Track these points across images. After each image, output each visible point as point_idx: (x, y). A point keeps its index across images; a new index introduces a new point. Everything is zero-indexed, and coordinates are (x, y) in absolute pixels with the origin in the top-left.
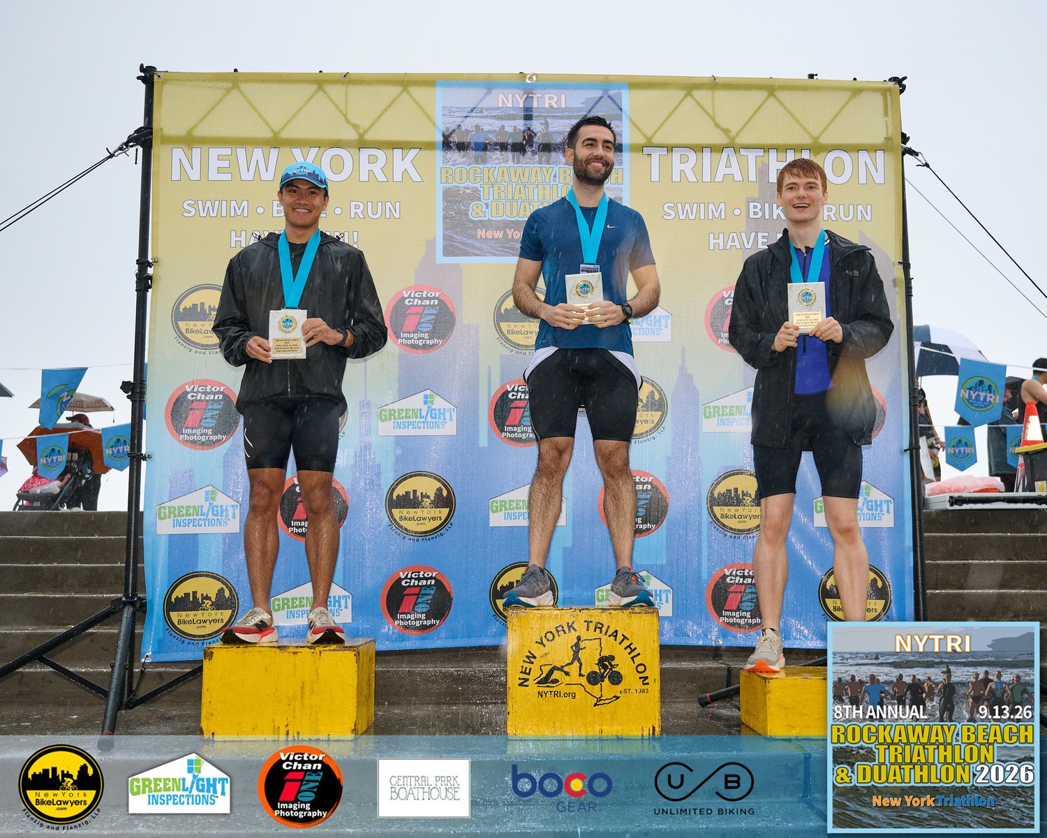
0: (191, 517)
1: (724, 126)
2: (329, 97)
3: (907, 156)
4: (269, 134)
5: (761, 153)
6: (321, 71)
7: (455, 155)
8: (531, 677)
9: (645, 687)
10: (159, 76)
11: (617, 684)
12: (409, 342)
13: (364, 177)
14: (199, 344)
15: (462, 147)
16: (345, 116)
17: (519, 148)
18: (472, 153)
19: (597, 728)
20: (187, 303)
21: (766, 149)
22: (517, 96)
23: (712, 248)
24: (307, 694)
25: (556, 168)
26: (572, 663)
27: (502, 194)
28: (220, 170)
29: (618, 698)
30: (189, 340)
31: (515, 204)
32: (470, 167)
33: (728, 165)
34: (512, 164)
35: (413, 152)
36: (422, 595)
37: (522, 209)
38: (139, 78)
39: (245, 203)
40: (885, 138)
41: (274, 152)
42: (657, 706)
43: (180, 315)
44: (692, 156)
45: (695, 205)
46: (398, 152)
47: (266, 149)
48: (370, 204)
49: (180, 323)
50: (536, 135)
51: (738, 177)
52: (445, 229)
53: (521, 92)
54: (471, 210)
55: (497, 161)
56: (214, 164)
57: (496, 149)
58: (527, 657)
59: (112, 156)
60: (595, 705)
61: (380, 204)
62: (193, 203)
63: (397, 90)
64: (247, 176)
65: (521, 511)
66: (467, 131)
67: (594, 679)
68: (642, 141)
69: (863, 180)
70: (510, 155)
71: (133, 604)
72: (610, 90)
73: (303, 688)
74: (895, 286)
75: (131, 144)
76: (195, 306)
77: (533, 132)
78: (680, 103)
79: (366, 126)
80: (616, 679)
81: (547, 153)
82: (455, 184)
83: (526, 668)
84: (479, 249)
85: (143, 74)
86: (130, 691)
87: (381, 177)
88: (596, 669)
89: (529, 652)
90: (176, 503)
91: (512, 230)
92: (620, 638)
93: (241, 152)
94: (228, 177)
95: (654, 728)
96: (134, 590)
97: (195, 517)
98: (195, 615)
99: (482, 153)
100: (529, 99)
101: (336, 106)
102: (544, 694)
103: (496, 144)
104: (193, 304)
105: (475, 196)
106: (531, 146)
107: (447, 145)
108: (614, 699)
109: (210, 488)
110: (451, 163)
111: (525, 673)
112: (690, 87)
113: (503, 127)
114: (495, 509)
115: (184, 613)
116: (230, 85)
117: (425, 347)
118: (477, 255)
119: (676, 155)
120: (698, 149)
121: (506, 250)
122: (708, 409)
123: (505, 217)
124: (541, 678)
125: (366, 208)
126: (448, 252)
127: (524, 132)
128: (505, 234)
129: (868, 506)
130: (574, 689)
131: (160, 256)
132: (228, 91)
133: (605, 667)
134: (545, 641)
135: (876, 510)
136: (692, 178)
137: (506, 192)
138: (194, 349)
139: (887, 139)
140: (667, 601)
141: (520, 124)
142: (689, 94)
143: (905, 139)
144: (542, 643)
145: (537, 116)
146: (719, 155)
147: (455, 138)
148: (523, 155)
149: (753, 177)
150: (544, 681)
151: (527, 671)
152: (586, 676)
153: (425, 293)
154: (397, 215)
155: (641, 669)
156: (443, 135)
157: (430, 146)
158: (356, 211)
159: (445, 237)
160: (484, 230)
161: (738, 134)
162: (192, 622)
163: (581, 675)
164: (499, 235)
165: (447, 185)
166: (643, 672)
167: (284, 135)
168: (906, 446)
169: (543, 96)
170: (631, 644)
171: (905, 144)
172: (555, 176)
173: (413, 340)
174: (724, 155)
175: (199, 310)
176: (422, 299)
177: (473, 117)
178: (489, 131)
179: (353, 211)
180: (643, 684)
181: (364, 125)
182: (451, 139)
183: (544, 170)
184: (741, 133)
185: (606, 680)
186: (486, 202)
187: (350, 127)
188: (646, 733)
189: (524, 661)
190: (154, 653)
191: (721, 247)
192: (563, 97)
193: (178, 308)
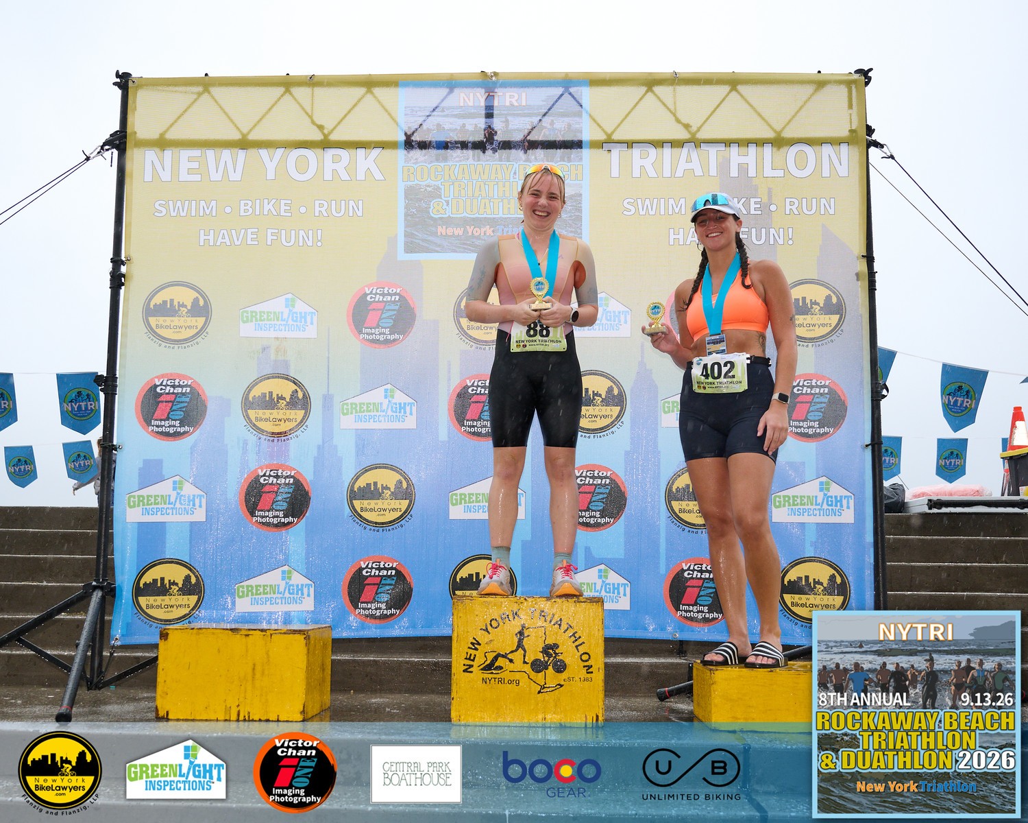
0: (160, 506)
1: (685, 121)
2: (295, 99)
3: (872, 150)
4: (236, 136)
5: (722, 147)
6: (288, 74)
7: (417, 154)
8: (475, 664)
9: (589, 675)
10: (133, 82)
11: (561, 672)
12: (371, 337)
13: (328, 176)
14: (168, 339)
15: (423, 145)
16: (311, 117)
17: (480, 146)
18: (433, 152)
19: (540, 717)
20: (158, 300)
21: (728, 143)
22: (478, 94)
23: (672, 243)
24: (258, 675)
25: (516, 165)
26: (516, 650)
27: (463, 191)
28: (190, 171)
29: (561, 686)
30: (159, 336)
31: (475, 201)
32: (431, 165)
33: (689, 160)
34: (472, 162)
35: (378, 151)
36: (382, 584)
37: (482, 206)
38: (115, 84)
39: (213, 203)
40: (850, 131)
41: (241, 154)
42: (601, 695)
43: (151, 311)
44: (652, 151)
45: (655, 201)
46: (361, 152)
47: (235, 150)
48: (333, 202)
49: (150, 319)
50: (496, 132)
51: (699, 172)
52: (406, 226)
53: (483, 91)
54: (432, 208)
55: (457, 159)
56: (185, 165)
57: (457, 148)
58: (472, 644)
59: (88, 159)
60: (539, 692)
61: (343, 202)
62: (164, 203)
63: (361, 91)
64: (216, 176)
65: (481, 504)
66: (429, 130)
67: (538, 666)
68: (603, 137)
69: (826, 173)
70: (470, 153)
71: (102, 588)
72: (571, 87)
73: (254, 669)
74: (858, 280)
75: (107, 147)
76: (165, 302)
77: (493, 130)
78: (641, 99)
79: (331, 127)
80: (560, 667)
81: (508, 151)
82: (416, 182)
83: (471, 655)
84: (439, 246)
85: (118, 80)
86: (100, 672)
87: (345, 176)
88: (540, 656)
89: (474, 638)
90: (145, 492)
91: (472, 227)
92: (564, 626)
93: (210, 153)
94: (198, 178)
95: (597, 716)
96: (105, 575)
97: (163, 506)
98: (163, 600)
99: (443, 151)
100: (490, 97)
101: (303, 109)
102: (488, 681)
103: (456, 142)
104: (163, 301)
105: (436, 193)
106: (492, 144)
107: (409, 144)
108: (558, 687)
109: (177, 478)
110: (412, 161)
111: (469, 659)
112: (651, 82)
113: (464, 125)
114: (454, 502)
115: (152, 598)
116: (200, 89)
117: (387, 342)
118: (437, 252)
119: (636, 151)
120: (658, 144)
121: (466, 247)
122: (666, 404)
123: (465, 214)
124: (486, 664)
125: (330, 206)
126: (410, 248)
127: (485, 130)
128: (465, 231)
129: (827, 501)
130: (517, 676)
131: (133, 255)
132: (200, 94)
133: (549, 655)
134: (489, 628)
135: (836, 506)
136: (652, 173)
137: (466, 189)
138: (164, 344)
139: (851, 131)
140: (625, 595)
141: (481, 123)
142: (650, 89)
143: (870, 131)
144: (486, 630)
145: (499, 115)
146: (679, 150)
147: (417, 138)
148: (484, 152)
149: (713, 172)
150: (489, 667)
151: (472, 658)
152: (530, 664)
153: (386, 289)
154: (360, 213)
155: (585, 657)
156: (406, 134)
157: (391, 145)
158: (321, 209)
159: (407, 235)
160: (444, 227)
161: (699, 130)
162: (159, 607)
163: (525, 662)
164: (459, 231)
165: (409, 183)
166: (586, 661)
167: (251, 137)
168: (868, 440)
169: (504, 94)
170: (576, 632)
171: (870, 136)
172: (515, 173)
173: (374, 336)
174: (685, 150)
175: (168, 306)
176: (383, 295)
177: (434, 115)
178: (450, 130)
179: (317, 209)
180: (588, 673)
181: (328, 126)
182: (413, 138)
183: (505, 167)
184: (703, 128)
185: (550, 668)
186: (446, 199)
187: (315, 127)
188: (589, 721)
189: (469, 648)
190: (123, 635)
191: (681, 243)
192: (524, 94)
193: (149, 304)
